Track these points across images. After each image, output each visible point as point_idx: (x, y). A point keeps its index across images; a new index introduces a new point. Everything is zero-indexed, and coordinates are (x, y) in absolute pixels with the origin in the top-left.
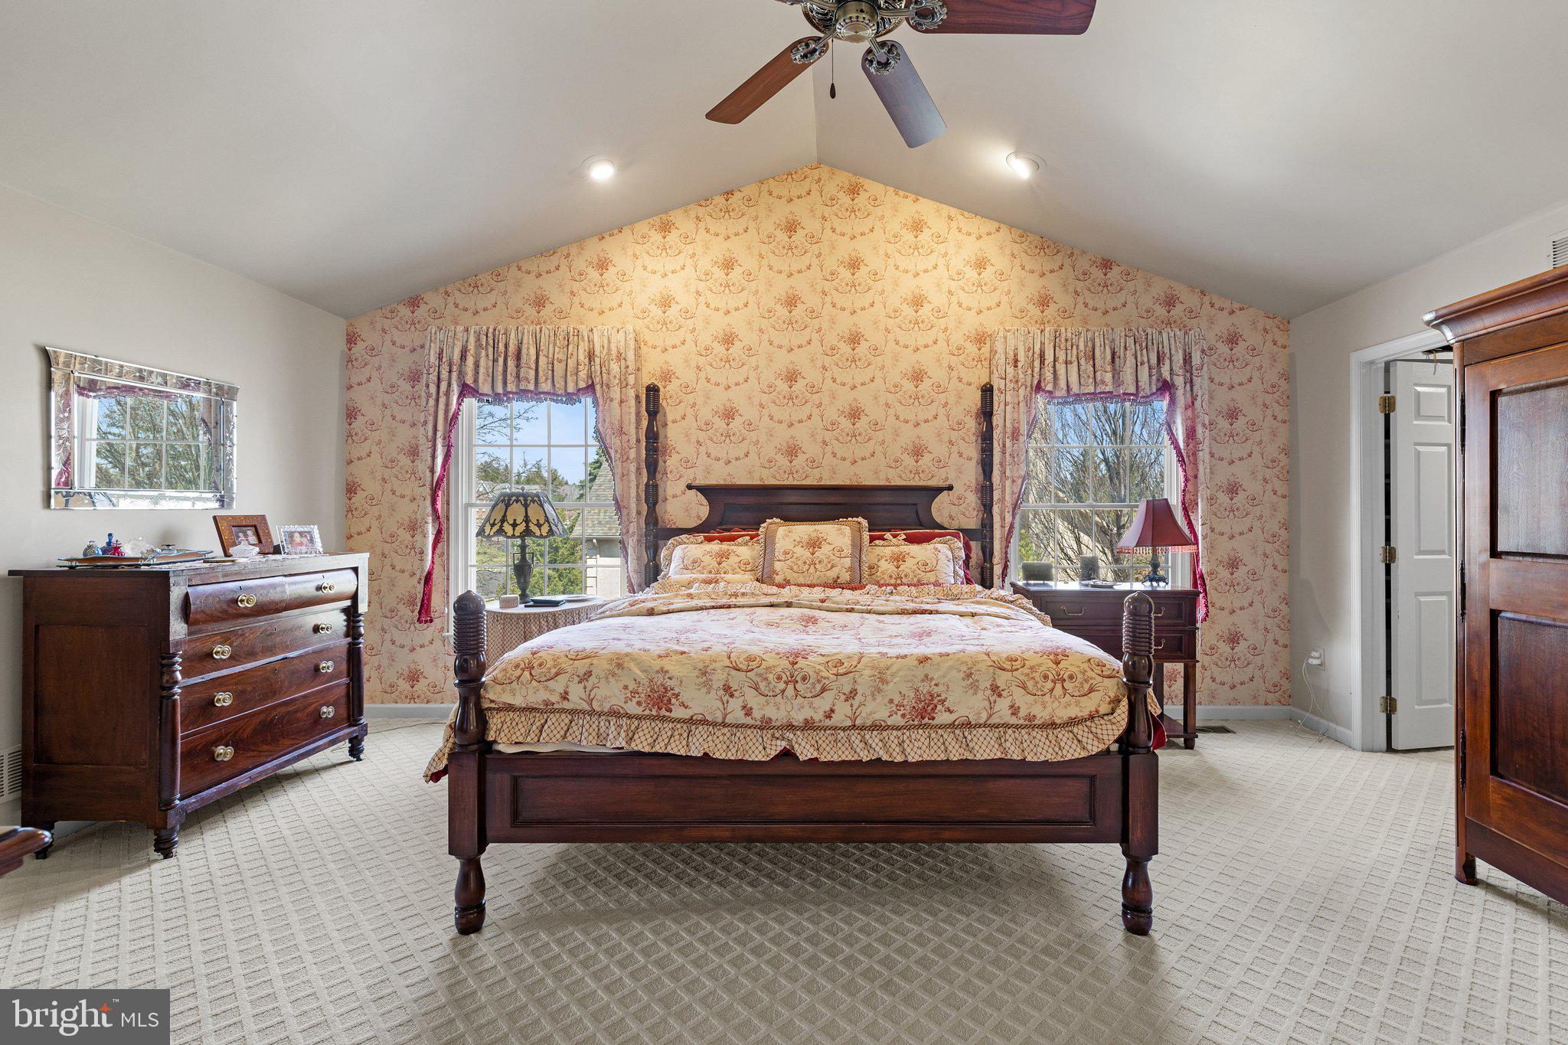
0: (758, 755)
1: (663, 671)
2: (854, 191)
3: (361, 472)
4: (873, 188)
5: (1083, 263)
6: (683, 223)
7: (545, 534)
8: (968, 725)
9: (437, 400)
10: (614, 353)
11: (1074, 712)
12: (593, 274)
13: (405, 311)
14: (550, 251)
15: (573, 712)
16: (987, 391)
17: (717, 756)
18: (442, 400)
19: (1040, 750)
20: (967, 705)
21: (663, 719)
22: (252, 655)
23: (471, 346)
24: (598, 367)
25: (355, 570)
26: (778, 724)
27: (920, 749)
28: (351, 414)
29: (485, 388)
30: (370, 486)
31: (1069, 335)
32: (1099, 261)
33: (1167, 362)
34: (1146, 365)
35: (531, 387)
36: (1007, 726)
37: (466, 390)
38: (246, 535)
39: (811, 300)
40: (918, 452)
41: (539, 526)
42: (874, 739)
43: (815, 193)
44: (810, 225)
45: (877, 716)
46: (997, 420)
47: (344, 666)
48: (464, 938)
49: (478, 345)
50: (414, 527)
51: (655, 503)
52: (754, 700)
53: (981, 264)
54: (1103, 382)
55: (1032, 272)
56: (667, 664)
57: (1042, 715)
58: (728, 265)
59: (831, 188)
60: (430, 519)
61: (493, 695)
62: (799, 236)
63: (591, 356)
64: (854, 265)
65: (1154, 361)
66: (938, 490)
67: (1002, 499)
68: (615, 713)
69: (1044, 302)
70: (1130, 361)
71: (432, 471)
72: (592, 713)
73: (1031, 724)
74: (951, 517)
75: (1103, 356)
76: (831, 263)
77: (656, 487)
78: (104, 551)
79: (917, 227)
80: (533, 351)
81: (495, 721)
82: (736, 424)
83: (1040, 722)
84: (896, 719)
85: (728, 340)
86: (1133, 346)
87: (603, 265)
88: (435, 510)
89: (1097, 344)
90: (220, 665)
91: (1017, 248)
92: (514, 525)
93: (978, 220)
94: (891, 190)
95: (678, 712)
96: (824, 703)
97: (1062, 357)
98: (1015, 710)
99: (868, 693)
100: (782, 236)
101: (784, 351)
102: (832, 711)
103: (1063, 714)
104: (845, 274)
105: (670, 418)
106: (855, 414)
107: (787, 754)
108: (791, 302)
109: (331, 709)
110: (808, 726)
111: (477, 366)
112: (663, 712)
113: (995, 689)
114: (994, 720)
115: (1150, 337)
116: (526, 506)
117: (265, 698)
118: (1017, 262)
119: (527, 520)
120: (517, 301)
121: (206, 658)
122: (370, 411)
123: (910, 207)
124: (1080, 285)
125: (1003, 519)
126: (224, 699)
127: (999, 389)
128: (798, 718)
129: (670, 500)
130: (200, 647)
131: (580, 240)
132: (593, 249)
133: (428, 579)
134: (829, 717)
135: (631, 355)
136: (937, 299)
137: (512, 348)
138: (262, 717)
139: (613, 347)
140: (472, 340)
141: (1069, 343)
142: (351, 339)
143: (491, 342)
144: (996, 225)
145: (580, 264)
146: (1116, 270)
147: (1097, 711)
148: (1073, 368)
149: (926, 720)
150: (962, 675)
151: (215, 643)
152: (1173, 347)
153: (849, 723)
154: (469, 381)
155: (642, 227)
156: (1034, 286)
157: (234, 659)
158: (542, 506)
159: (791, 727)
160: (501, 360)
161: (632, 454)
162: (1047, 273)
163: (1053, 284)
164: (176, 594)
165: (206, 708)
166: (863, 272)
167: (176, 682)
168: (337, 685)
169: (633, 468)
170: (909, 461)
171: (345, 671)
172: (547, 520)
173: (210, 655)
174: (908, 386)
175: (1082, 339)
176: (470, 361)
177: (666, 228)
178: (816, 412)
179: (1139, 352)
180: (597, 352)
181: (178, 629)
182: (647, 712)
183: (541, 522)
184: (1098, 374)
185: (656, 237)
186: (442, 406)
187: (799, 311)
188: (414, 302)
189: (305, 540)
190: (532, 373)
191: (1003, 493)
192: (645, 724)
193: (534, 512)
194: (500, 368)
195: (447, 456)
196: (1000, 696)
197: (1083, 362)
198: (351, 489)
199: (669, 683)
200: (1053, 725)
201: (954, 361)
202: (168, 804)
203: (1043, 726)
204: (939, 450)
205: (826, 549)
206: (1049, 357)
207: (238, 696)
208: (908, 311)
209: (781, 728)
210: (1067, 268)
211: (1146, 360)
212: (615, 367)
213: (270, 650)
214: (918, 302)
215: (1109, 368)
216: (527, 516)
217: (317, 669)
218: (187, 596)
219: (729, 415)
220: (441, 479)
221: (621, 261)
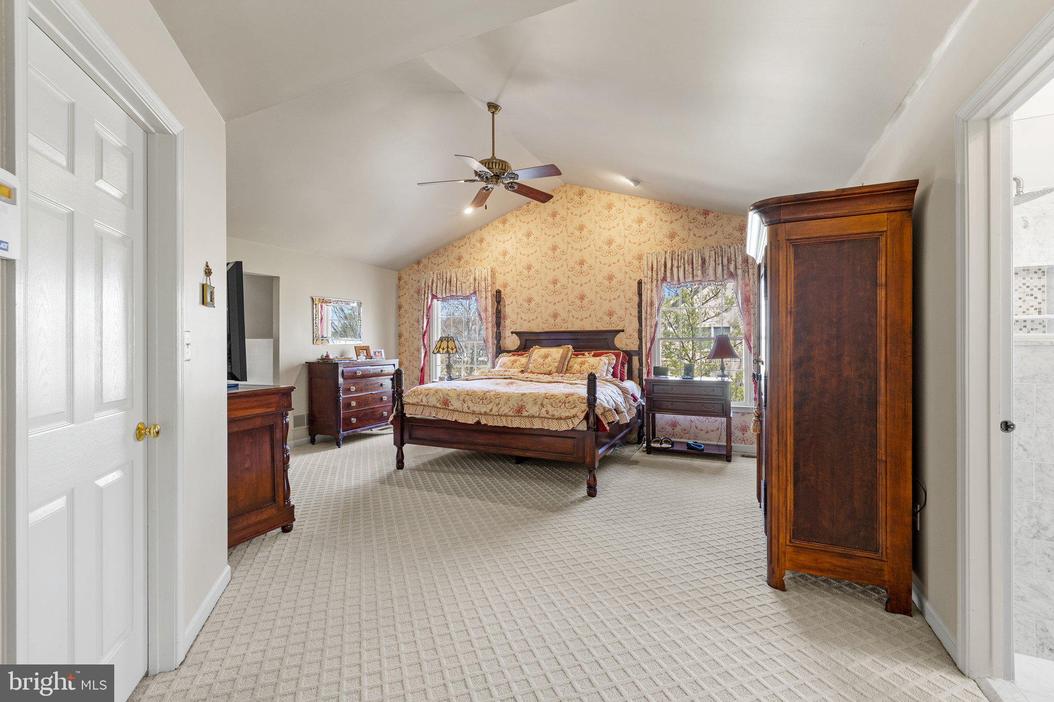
0: (470, 422)
1: (448, 394)
2: (581, 194)
3: (403, 328)
4: (590, 191)
5: (693, 214)
6: (511, 219)
7: (454, 353)
8: (533, 417)
9: (424, 301)
10: (483, 278)
11: (567, 414)
12: (478, 245)
13: (416, 267)
14: (462, 238)
15: (424, 406)
16: (640, 283)
17: (459, 421)
18: (426, 301)
19: (554, 426)
20: (533, 410)
21: (447, 409)
22: (361, 391)
23: (435, 280)
24: (477, 284)
25: (394, 365)
26: (477, 413)
27: (516, 423)
28: (400, 307)
29: (439, 296)
30: (406, 335)
31: (680, 253)
32: (702, 211)
33: (733, 263)
34: (721, 265)
35: (454, 294)
36: (545, 418)
37: (434, 297)
38: (363, 353)
39: (562, 246)
40: (610, 314)
41: (452, 349)
42: (504, 419)
43: (564, 198)
44: (562, 212)
45: (505, 412)
46: (644, 297)
47: (391, 399)
48: (398, 470)
49: (438, 279)
50: (419, 350)
51: (499, 340)
52: (470, 404)
53: (640, 221)
54: (697, 275)
55: (666, 221)
56: (449, 392)
57: (557, 414)
58: (529, 235)
59: (571, 194)
60: (422, 347)
61: (405, 399)
62: (558, 218)
63: (475, 280)
64: (581, 228)
65: (725, 262)
66: (618, 332)
67: (646, 336)
68: (434, 407)
69: (672, 236)
70: (712, 263)
71: (423, 328)
72: (429, 406)
73: (553, 418)
74: (626, 345)
75: (697, 262)
76: (571, 229)
77: (500, 333)
78: (326, 357)
79: (609, 207)
80: (455, 279)
81: (405, 407)
82: (532, 305)
83: (557, 417)
84: (511, 413)
85: (529, 268)
86: (714, 256)
87: (481, 241)
88: (424, 344)
89: (694, 256)
90: (352, 393)
91: (658, 211)
92: (443, 349)
93: (639, 200)
94: (597, 191)
95: (451, 407)
96: (490, 407)
97: (675, 264)
98: (547, 412)
99: (503, 404)
100: (550, 219)
101: (551, 271)
102: (492, 409)
103: (564, 415)
104: (577, 233)
105: (507, 303)
106: (582, 298)
107: (478, 423)
108: (554, 248)
109: (386, 413)
110: (486, 414)
111: (437, 286)
112: (447, 407)
113: (542, 405)
114: (541, 416)
115: (724, 250)
116: (448, 342)
117: (365, 405)
118: (658, 217)
119: (448, 347)
120: (452, 259)
121: (348, 390)
122: (406, 306)
123: (605, 198)
124: (691, 226)
125: (646, 345)
126: (354, 404)
127: (644, 282)
128: (483, 411)
129: (507, 338)
130: (347, 386)
131: (473, 232)
132: (478, 235)
133: (422, 370)
134: (491, 411)
135: (489, 278)
136: (619, 240)
137: (448, 279)
138: (364, 411)
139: (483, 276)
140: (435, 277)
141: (680, 257)
142: (400, 279)
143: (441, 277)
144: (648, 200)
145: (473, 241)
146: (711, 215)
147: (576, 415)
148: (681, 270)
149: (520, 414)
150: (533, 399)
151: (351, 386)
152: (737, 254)
153: (497, 414)
154: (434, 293)
155: (496, 223)
156: (667, 228)
157: (356, 391)
158: (454, 342)
159: (481, 414)
160: (444, 284)
161: (490, 319)
162: (674, 221)
163: (677, 226)
164: (340, 370)
165: (348, 406)
166: (585, 231)
167: (340, 396)
168: (389, 405)
169: (490, 325)
170: (606, 318)
171: (391, 401)
172: (456, 347)
173: (349, 389)
174: (606, 283)
175: (686, 255)
176: (435, 285)
177: (504, 222)
178: (565, 297)
179: (717, 258)
180: (477, 278)
181: (341, 380)
182: (442, 407)
183: (453, 348)
184: (695, 271)
185: (501, 226)
186: (425, 303)
187: (558, 252)
188: (418, 263)
189: (379, 355)
190: (455, 288)
191: (647, 333)
192: (441, 410)
193: (451, 344)
194: (444, 287)
195: (428, 322)
196: (543, 407)
197: (686, 266)
198: (400, 336)
199: (448, 398)
200: (561, 418)
201: (627, 269)
202: (339, 432)
203: (557, 419)
204: (620, 312)
205: (549, 359)
206: (669, 265)
207: (358, 403)
208: (606, 247)
209: (478, 414)
210: (685, 217)
211: (720, 262)
212: (483, 284)
213: (367, 390)
214: (610, 243)
215: (700, 268)
216: (448, 346)
217: (382, 399)
218: (343, 370)
219: (529, 300)
220: (425, 332)
221: (488, 238)
